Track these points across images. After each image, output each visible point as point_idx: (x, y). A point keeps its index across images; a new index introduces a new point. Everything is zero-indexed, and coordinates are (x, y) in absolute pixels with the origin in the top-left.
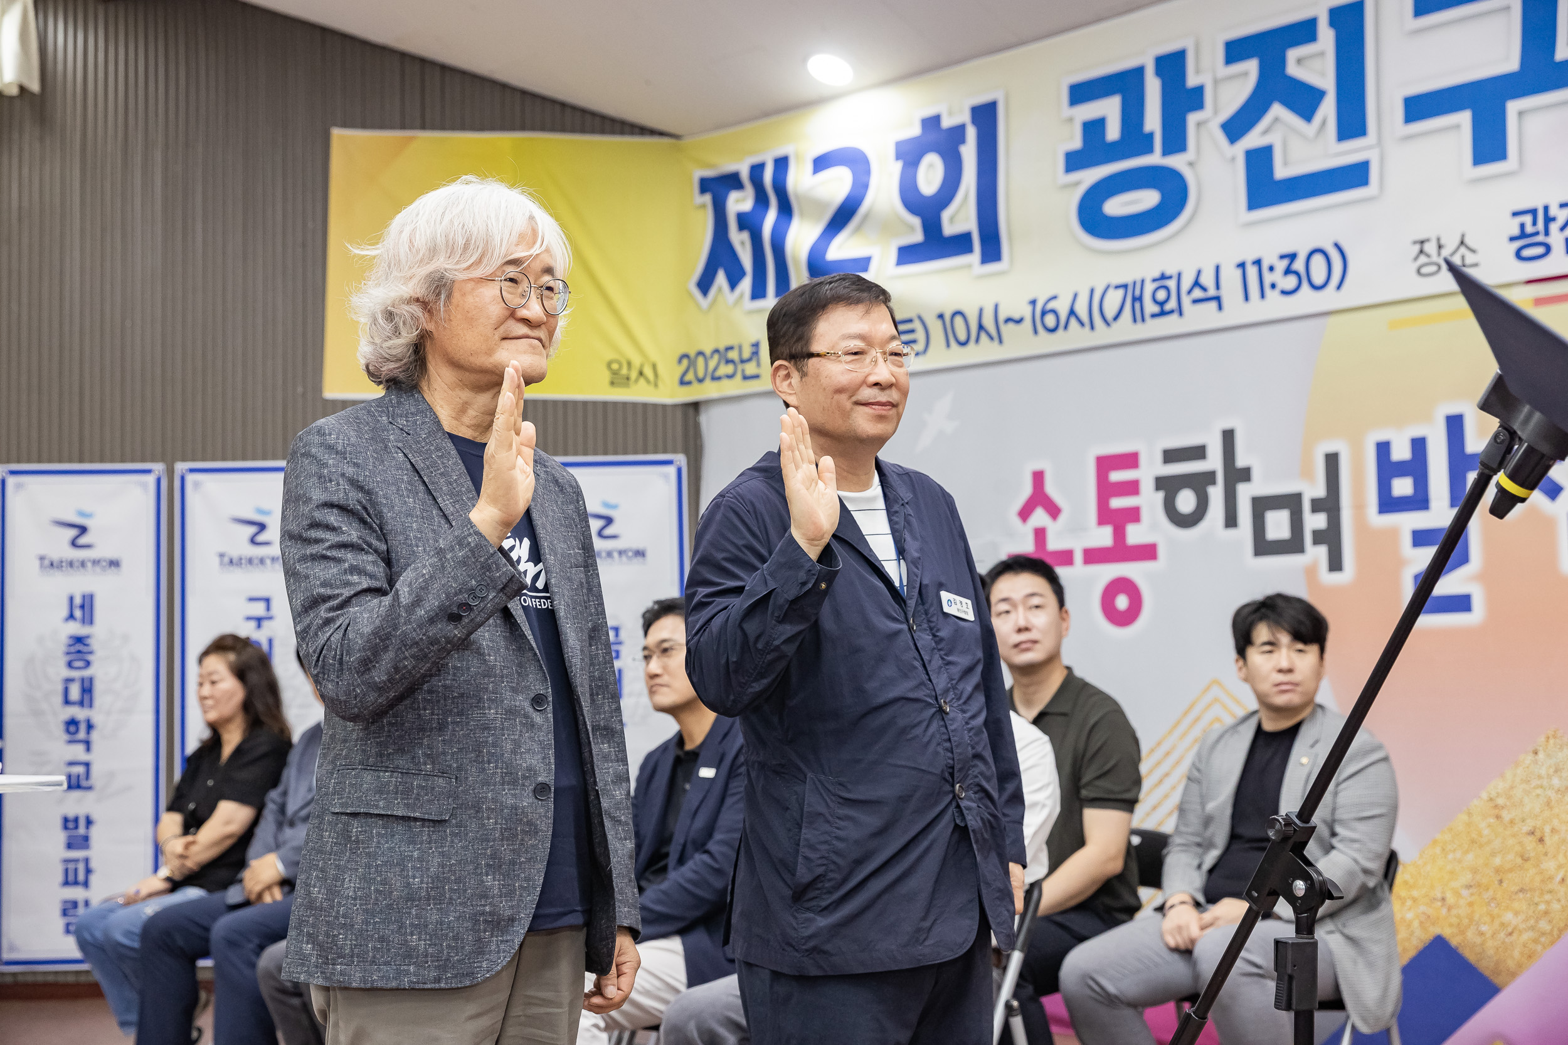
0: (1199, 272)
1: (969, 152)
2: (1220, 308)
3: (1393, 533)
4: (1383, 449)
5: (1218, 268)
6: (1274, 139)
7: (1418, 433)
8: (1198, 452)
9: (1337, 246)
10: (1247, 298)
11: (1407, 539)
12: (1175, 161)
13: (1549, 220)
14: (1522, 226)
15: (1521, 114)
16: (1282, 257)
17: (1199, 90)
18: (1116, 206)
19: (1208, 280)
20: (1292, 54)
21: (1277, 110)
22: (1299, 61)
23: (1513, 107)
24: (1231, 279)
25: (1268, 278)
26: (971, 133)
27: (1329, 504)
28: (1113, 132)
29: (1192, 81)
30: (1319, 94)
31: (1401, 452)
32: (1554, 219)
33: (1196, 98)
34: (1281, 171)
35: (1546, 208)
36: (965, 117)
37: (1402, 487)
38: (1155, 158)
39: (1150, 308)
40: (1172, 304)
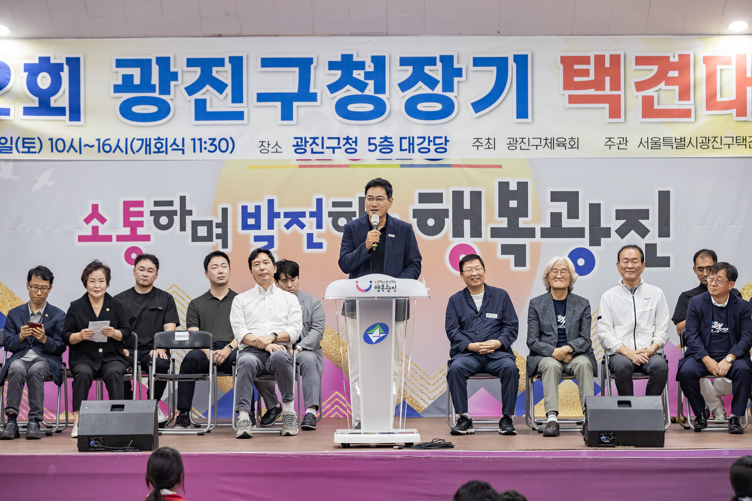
0: (175, 139)
1: (65, 75)
2: (183, 153)
3: (248, 236)
4: (245, 208)
5: (183, 139)
6: (207, 97)
7: (258, 204)
8: (171, 203)
9: (231, 138)
10: (194, 151)
11: (252, 239)
12: (164, 97)
13: (306, 142)
14: (297, 142)
15: (298, 106)
16: (210, 139)
17: (176, 74)
18: (137, 109)
19: (179, 142)
20: (215, 69)
21: (208, 87)
22: (217, 72)
23: (295, 104)
24: (189, 145)
25: (204, 145)
26: (66, 68)
27: (223, 225)
28: (137, 81)
29: (172, 69)
30: (226, 85)
31: (251, 210)
32: (308, 142)
33: (175, 76)
34: (209, 109)
35: (305, 138)
36: (64, 61)
37: (251, 221)
38: (156, 95)
39: (153, 149)
40: (164, 149)
